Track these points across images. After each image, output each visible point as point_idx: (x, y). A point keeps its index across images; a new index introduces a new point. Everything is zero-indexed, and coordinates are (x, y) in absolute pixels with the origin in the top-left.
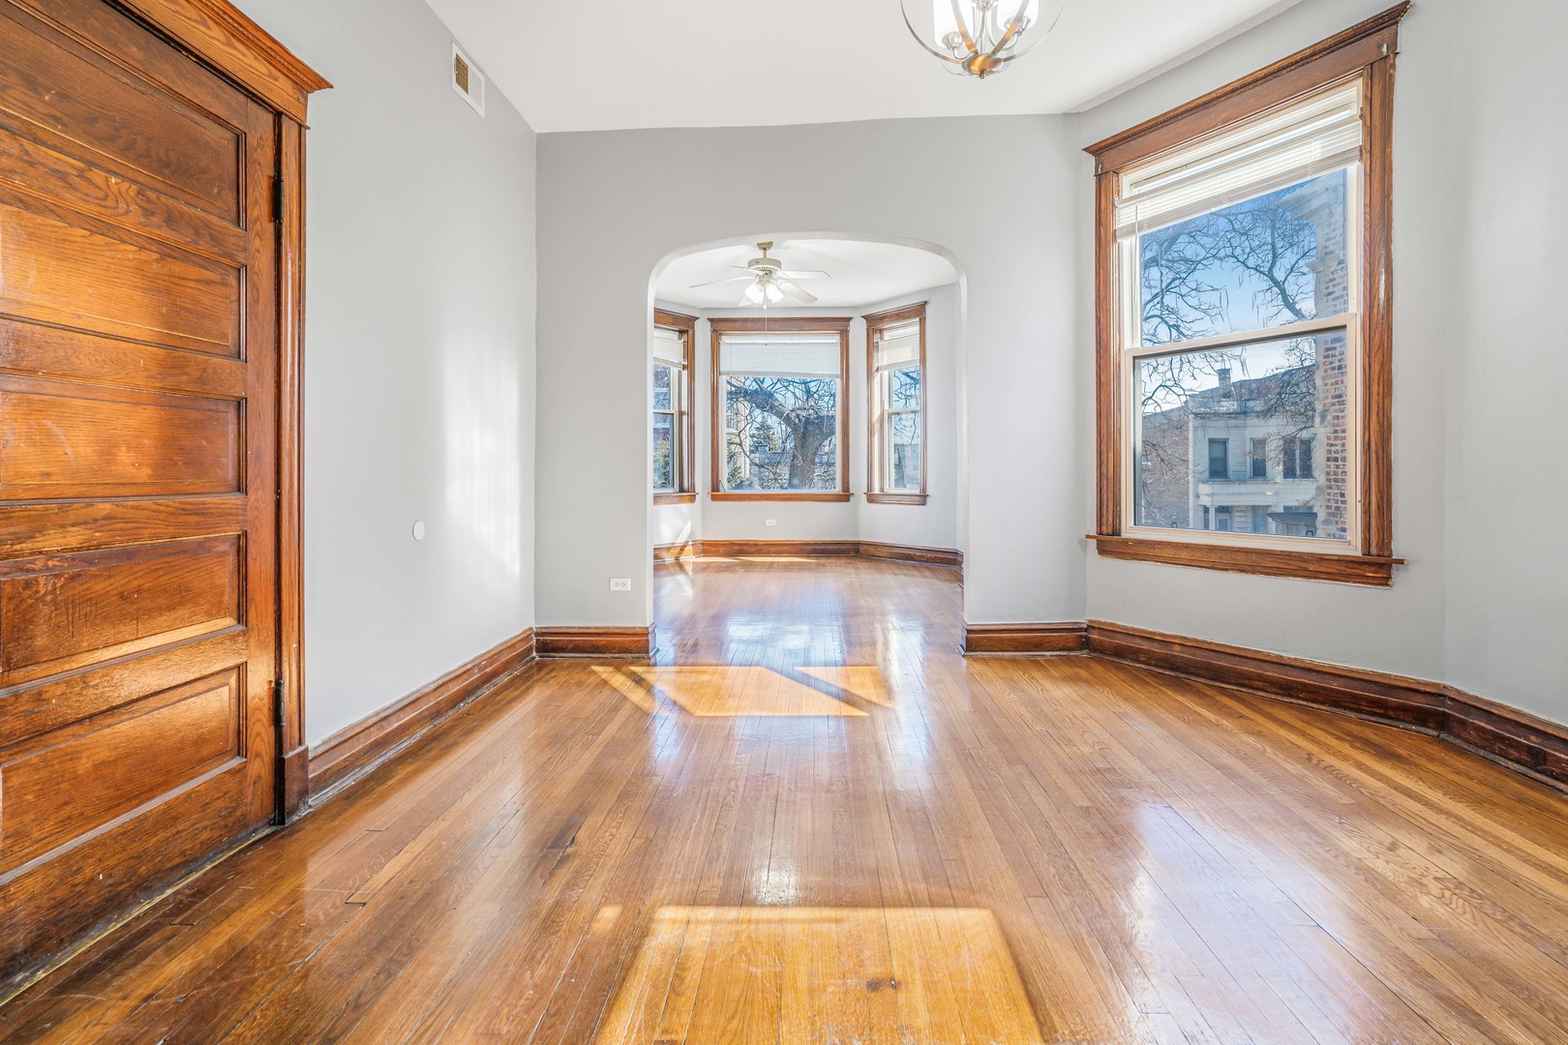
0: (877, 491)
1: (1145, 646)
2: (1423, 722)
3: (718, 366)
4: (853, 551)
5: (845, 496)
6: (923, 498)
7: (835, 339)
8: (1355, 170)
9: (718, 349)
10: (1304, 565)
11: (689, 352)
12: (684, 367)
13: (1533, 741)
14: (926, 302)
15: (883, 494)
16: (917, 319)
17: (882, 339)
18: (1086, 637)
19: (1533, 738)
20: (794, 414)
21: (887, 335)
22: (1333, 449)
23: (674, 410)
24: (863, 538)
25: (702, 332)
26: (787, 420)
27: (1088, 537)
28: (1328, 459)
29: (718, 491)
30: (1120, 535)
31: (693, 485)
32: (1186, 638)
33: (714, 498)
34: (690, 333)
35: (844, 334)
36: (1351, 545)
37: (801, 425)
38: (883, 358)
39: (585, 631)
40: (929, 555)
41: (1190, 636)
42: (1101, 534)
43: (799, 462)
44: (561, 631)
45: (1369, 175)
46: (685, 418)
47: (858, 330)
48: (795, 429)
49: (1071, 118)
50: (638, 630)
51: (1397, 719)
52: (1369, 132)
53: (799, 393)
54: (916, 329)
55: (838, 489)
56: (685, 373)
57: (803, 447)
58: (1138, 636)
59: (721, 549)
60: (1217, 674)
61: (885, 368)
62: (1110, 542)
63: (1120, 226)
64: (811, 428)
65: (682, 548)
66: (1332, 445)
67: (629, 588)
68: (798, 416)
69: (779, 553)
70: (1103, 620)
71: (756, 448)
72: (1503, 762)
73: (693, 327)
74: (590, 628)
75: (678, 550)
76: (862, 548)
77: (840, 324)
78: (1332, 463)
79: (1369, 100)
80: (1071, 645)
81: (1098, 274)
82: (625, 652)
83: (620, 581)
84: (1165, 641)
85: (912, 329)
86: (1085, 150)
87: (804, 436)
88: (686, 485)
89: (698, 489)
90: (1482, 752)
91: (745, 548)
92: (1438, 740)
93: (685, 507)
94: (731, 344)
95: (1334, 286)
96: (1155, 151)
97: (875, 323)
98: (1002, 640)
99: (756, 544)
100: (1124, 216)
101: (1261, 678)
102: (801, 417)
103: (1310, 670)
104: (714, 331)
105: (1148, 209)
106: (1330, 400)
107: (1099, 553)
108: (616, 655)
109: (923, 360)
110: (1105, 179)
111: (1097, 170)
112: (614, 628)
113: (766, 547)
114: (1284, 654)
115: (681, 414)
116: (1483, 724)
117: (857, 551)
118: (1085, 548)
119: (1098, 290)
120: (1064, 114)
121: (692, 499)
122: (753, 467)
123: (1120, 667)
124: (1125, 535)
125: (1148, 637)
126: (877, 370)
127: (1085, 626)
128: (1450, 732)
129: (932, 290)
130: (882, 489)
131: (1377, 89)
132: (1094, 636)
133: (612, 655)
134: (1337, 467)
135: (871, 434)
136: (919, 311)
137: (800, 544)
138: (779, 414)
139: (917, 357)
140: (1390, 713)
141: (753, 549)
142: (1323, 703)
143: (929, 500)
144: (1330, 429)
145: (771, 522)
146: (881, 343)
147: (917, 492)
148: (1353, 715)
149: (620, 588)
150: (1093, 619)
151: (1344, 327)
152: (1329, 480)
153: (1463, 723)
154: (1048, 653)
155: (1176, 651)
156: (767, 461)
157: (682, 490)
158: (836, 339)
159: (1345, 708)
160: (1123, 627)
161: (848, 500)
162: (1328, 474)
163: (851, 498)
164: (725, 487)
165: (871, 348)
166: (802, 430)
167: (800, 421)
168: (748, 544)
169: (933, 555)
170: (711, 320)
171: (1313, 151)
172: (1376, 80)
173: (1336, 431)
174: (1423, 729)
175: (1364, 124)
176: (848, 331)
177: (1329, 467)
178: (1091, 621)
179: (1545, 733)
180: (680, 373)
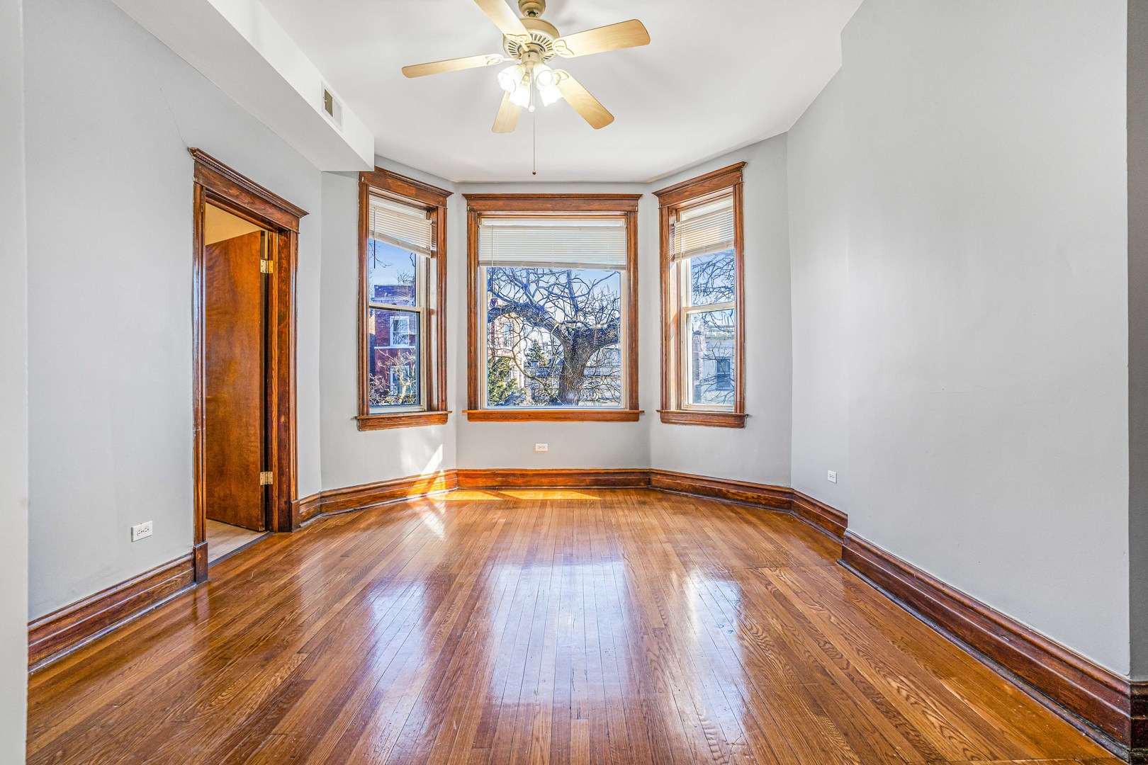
0: (673, 408)
3: (476, 255)
4: (643, 481)
5: (633, 414)
6: (738, 419)
7: (619, 222)
9: (477, 233)
11: (439, 236)
12: (433, 254)
14: (744, 164)
15: (681, 412)
16: (731, 189)
20: (564, 327)
23: (421, 307)
24: (655, 466)
25: (456, 211)
26: (557, 332)
29: (476, 408)
31: (444, 401)
33: (471, 417)
34: (441, 211)
35: (631, 216)
37: (570, 337)
43: (569, 373)
46: (434, 318)
47: (648, 211)
48: (565, 341)
53: (568, 308)
54: (729, 202)
55: (623, 405)
56: (434, 261)
57: (572, 359)
59: (481, 482)
61: (684, 255)
64: (580, 340)
65: (431, 481)
68: (567, 329)
69: (552, 487)
71: (528, 365)
73: (444, 205)
75: (424, 485)
76: (653, 478)
77: (627, 205)
87: (574, 350)
88: (435, 402)
89: (452, 405)
91: (511, 479)
93: (434, 429)
94: (493, 227)
97: (669, 200)
99: (523, 474)
102: (570, 330)
104: (471, 210)
109: (739, 241)
113: (536, 478)
115: (429, 313)
117: (649, 482)
121: (444, 419)
122: (527, 378)
126: (674, 258)
129: (753, 146)
130: (679, 406)
135: (665, 337)
136: (732, 177)
137: (578, 474)
138: (549, 326)
139: (731, 239)
141: (520, 481)
143: (747, 421)
145: (542, 447)
146: (677, 225)
147: (732, 410)
156: (537, 374)
157: (430, 408)
158: (621, 223)
161: (637, 419)
163: (641, 417)
164: (485, 405)
165: (665, 231)
166: (571, 342)
167: (569, 333)
168: (514, 475)
170: (467, 197)
176: (635, 212)
180: (428, 261)
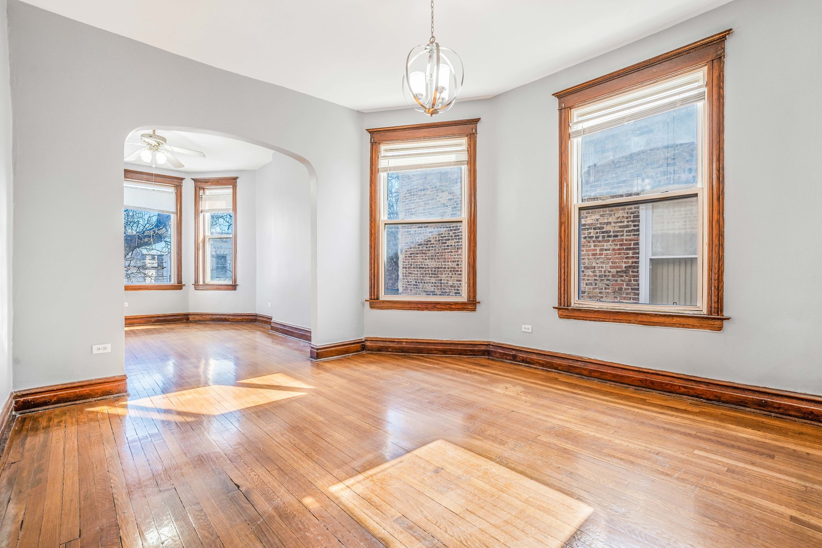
0: (201, 283)
1: (391, 345)
2: (484, 354)
4: (184, 319)
5: (179, 286)
6: (234, 287)
7: (172, 190)
8: (465, 168)
10: (450, 306)
13: (514, 353)
14: (237, 177)
15: (205, 285)
16: (231, 186)
17: (204, 193)
18: (364, 345)
19: (513, 352)
21: (207, 192)
22: (405, 263)
24: (191, 311)
27: (366, 301)
28: (403, 268)
30: (379, 299)
32: (407, 339)
35: (178, 188)
36: (464, 298)
38: (205, 205)
39: (69, 386)
40: (239, 318)
41: (409, 338)
42: (371, 299)
44: (43, 390)
45: (470, 171)
47: (188, 188)
49: (360, 114)
50: (117, 378)
51: (478, 355)
52: (470, 156)
54: (230, 191)
55: (173, 282)
58: (388, 341)
60: (420, 351)
61: (207, 211)
62: (374, 302)
63: (382, 167)
66: (404, 262)
67: (109, 350)
69: (131, 325)
70: (372, 336)
72: (506, 361)
74: (74, 383)
76: (190, 317)
77: (177, 182)
78: (404, 269)
79: (469, 145)
80: (359, 349)
81: (371, 186)
82: (107, 395)
83: (101, 346)
84: (400, 342)
85: (228, 191)
86: (367, 130)
90: (501, 360)
92: (488, 359)
95: (406, 199)
96: (397, 140)
97: (200, 184)
98: (332, 351)
100: (382, 163)
101: (436, 350)
103: (452, 344)
105: (393, 163)
106: (404, 244)
107: (371, 307)
108: (99, 398)
109: (235, 210)
110: (374, 145)
111: (371, 140)
112: (95, 380)
114: (443, 339)
116: (501, 351)
117: (188, 319)
118: (363, 305)
119: (371, 193)
120: (358, 112)
123: (382, 355)
124: (381, 299)
125: (392, 341)
126: (202, 212)
127: (364, 340)
128: (491, 356)
129: (242, 171)
130: (204, 282)
131: (472, 143)
132: (368, 344)
133: (96, 399)
134: (406, 271)
135: (197, 249)
136: (232, 181)
137: (147, 317)
139: (231, 207)
140: (476, 353)
142: (456, 355)
143: (238, 287)
144: (404, 256)
146: (204, 196)
147: (230, 283)
148: (465, 356)
149: (101, 351)
150: (367, 336)
151: (461, 222)
152: (403, 276)
153: (495, 352)
154: (351, 354)
155: (404, 345)
159: (462, 355)
160: (381, 338)
161: (181, 289)
162: (403, 273)
163: (183, 288)
165: (197, 199)
169: (241, 318)
171: (452, 158)
172: (472, 140)
173: (406, 257)
174: (484, 357)
175: (468, 153)
176: (181, 186)
177: (403, 271)
178: (367, 338)
179: (516, 350)
